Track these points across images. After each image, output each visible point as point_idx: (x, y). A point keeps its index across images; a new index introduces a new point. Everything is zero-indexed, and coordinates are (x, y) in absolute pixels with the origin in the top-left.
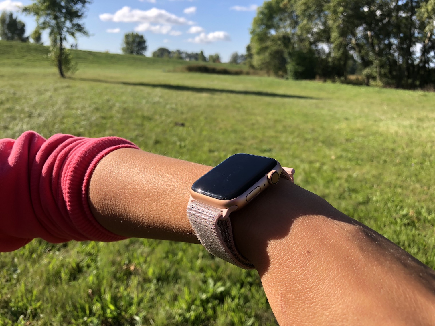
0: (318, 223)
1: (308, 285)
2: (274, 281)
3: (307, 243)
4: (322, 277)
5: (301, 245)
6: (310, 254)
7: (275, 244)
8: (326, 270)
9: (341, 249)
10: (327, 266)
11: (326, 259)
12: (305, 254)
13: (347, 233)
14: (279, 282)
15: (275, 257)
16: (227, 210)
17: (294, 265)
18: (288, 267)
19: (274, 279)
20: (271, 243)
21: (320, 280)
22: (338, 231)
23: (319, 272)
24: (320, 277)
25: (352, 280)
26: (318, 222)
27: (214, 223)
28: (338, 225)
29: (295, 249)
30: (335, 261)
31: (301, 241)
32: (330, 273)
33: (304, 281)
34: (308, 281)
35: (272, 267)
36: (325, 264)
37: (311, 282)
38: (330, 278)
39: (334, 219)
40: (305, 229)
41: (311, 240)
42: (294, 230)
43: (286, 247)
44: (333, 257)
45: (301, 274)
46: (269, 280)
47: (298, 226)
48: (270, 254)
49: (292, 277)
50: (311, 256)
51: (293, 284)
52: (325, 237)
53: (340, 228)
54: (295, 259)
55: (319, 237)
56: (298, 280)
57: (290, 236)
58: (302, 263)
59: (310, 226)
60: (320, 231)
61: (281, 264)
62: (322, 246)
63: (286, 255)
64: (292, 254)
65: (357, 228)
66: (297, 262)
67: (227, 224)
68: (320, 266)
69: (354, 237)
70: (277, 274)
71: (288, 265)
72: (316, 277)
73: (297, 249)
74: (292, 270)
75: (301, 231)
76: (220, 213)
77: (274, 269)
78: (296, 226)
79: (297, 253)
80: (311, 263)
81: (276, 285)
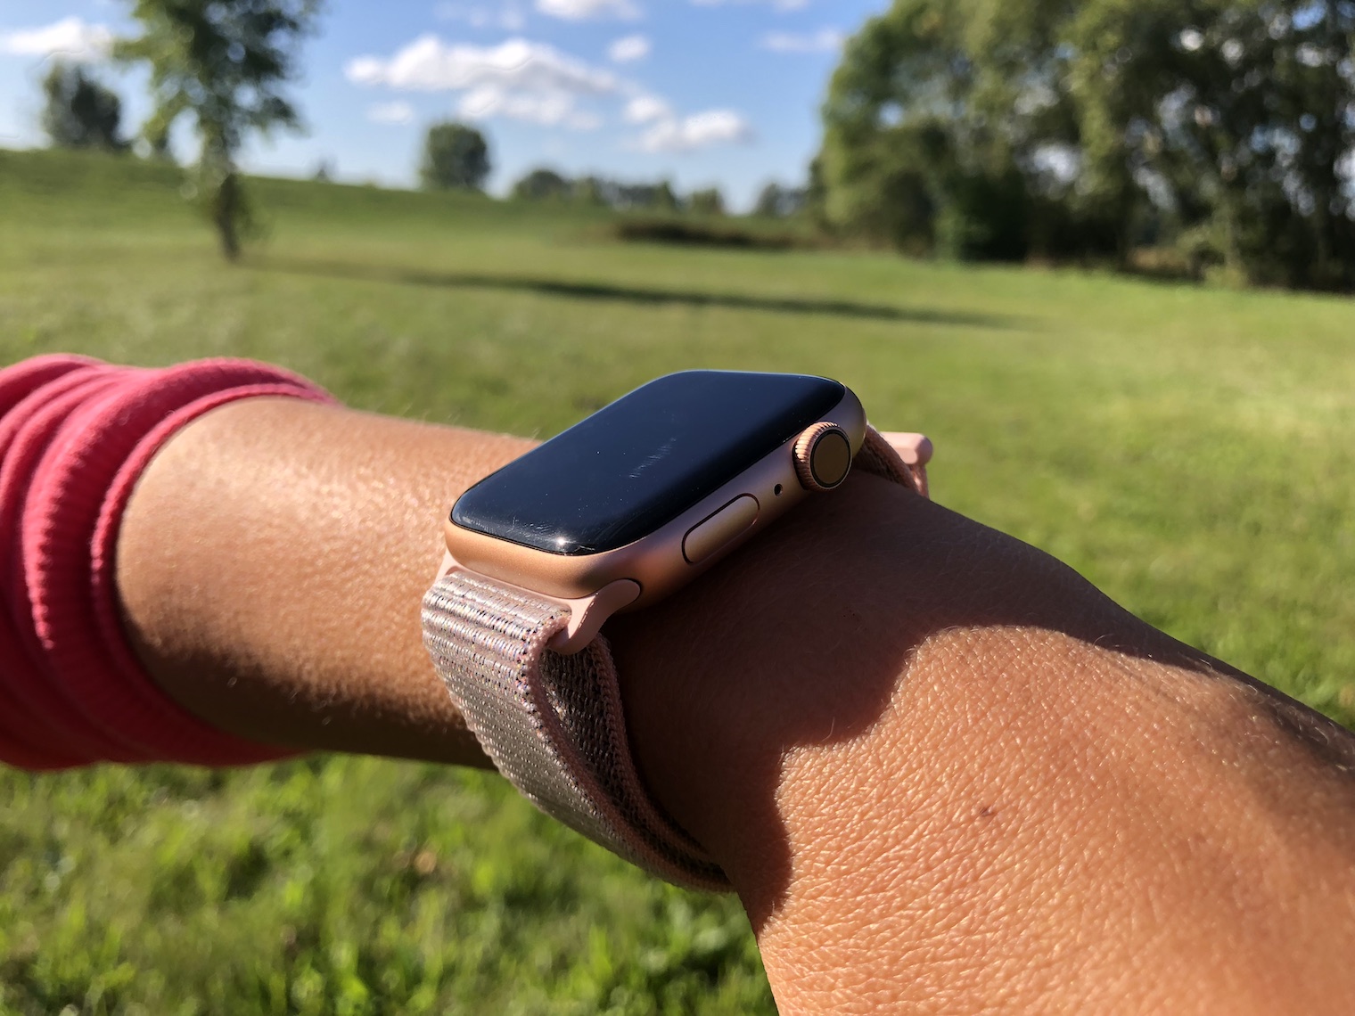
0: (1036, 669)
1: (983, 990)
2: (811, 958)
3: (982, 767)
4: (1057, 948)
5: (950, 776)
6: (998, 825)
7: (820, 772)
8: (1080, 907)
9: (1160, 799)
10: (1087, 887)
11: (1081, 852)
12: (971, 820)
13: (1188, 719)
14: (835, 965)
15: (817, 836)
16: (589, 601)
17: (914, 878)
18: (883, 889)
19: (811, 947)
20: (801, 767)
21: (1049, 964)
22: (1139, 708)
23: (1045, 919)
24: (1051, 948)
25: (1228, 970)
26: (1040, 662)
27: (526, 667)
28: (1140, 680)
29: (916, 793)
30: (1129, 861)
31: (953, 756)
32: (1103, 923)
33: (965, 967)
34: (983, 965)
35: (805, 887)
36: (1075, 876)
37: (1000, 975)
38: (1105, 956)
39: (1120, 650)
40: (972, 693)
41: (1002, 750)
42: (916, 700)
43: (873, 786)
44: (1120, 836)
45: (947, 927)
46: (791, 954)
47: (938, 678)
48: (795, 820)
49: (902, 941)
50: (1001, 833)
51: (908, 979)
52: (1075, 736)
53: (1152, 694)
54: (917, 850)
55: (1045, 732)
56: (934, 959)
57: (894, 730)
58: (954, 870)
59: (995, 679)
60: (1050, 707)
61: (847, 872)
62: (1058, 780)
63: (875, 826)
64: (901, 820)
65: (1236, 693)
66: (927, 860)
67: (594, 676)
68: (1048, 885)
69: (1222, 736)
70: (827, 923)
71: (882, 880)
72: (1026, 944)
73: (927, 796)
74: (903, 907)
75: (952, 707)
76: (557, 619)
77: (814, 898)
78: (924, 678)
79: (928, 817)
80: (1002, 871)
81: (823, 980)
